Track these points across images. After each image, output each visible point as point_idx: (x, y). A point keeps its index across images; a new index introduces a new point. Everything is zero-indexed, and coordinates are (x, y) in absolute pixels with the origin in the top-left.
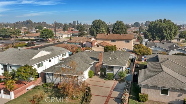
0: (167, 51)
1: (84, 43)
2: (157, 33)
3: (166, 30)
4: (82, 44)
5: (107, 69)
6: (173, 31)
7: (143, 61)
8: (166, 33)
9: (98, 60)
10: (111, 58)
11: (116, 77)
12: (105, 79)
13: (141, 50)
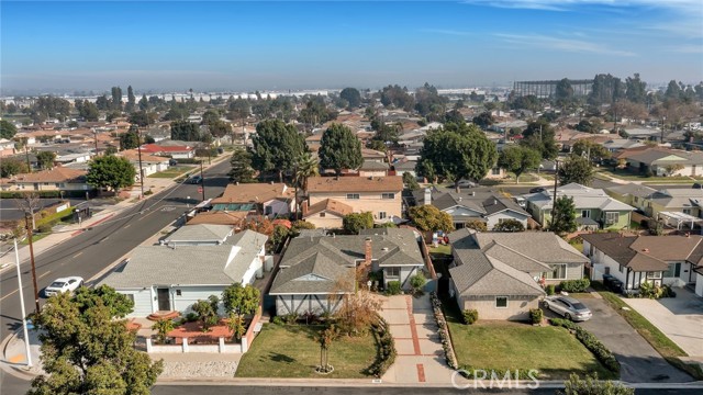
0: (482, 216)
1: (266, 204)
2: (447, 162)
3: (469, 154)
4: (262, 205)
5: (385, 273)
6: (486, 156)
7: (436, 244)
8: (470, 162)
9: (363, 256)
10: (386, 249)
11: (407, 286)
12: (385, 295)
13: (429, 219)
